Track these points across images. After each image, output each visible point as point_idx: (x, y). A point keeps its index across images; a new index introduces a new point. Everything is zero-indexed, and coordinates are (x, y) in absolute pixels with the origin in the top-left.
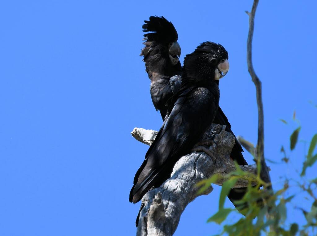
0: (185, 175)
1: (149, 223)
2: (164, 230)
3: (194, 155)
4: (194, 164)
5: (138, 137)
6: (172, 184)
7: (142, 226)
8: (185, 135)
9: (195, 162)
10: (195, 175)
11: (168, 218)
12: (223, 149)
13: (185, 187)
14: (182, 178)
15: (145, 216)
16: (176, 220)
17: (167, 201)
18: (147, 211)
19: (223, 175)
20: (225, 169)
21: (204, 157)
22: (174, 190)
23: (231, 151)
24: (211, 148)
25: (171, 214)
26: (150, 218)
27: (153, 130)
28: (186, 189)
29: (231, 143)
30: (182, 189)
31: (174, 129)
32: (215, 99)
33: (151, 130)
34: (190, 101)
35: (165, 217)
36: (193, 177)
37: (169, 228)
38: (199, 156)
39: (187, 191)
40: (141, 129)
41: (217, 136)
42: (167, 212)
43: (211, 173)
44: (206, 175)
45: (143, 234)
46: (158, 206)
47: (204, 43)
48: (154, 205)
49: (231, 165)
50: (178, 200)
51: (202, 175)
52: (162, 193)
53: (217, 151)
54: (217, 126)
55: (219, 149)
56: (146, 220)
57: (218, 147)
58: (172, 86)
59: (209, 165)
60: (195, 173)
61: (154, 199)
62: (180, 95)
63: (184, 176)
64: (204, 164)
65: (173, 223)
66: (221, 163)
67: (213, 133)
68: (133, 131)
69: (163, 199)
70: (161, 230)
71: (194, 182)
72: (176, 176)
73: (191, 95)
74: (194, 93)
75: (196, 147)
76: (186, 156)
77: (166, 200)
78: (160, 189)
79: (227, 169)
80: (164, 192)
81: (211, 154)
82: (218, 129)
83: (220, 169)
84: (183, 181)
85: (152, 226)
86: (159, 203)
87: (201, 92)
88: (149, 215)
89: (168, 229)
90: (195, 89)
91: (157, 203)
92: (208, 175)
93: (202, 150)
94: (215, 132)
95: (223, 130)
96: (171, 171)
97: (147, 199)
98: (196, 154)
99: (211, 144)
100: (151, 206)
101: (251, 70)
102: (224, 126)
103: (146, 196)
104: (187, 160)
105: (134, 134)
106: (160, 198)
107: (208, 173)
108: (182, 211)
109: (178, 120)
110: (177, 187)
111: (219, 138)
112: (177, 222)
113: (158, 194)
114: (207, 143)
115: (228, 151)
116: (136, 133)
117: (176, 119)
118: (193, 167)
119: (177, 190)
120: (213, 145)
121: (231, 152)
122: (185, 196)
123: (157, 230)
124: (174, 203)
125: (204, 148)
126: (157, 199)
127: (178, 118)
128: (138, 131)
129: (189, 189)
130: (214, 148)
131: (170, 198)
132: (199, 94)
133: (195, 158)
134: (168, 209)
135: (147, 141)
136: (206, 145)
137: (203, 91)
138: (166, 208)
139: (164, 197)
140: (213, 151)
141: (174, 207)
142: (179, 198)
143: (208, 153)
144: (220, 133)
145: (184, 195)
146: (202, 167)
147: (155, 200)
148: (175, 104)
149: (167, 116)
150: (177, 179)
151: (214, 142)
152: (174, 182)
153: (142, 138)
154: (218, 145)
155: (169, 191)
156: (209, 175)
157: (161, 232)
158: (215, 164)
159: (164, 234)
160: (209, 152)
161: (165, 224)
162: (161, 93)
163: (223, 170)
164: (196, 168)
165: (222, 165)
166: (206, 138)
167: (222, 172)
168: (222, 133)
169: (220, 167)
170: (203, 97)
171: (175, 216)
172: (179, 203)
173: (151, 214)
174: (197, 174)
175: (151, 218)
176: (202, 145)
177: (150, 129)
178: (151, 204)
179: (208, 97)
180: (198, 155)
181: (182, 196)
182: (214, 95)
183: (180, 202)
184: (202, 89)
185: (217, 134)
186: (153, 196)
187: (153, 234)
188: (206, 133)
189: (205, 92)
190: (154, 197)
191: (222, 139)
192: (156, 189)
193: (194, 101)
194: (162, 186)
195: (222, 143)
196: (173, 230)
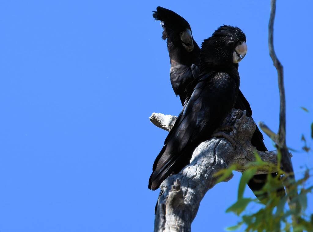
0: (205, 161)
1: (167, 210)
2: (183, 217)
3: (214, 141)
4: (214, 150)
5: (156, 122)
6: (191, 171)
7: (160, 213)
8: (205, 120)
9: (215, 148)
10: (215, 161)
11: (186, 205)
12: (244, 135)
13: (204, 174)
14: (201, 164)
15: (163, 203)
16: (195, 207)
17: (186, 188)
18: (165, 198)
19: (243, 161)
20: (246, 155)
21: (224, 143)
22: (193, 176)
23: (251, 136)
24: (231, 134)
25: (191, 201)
26: (168, 205)
27: (171, 115)
28: (205, 176)
29: (252, 128)
30: (201, 175)
31: (194, 115)
32: (235, 84)
33: (170, 115)
34: (210, 86)
35: (184, 204)
36: (212, 163)
37: (188, 215)
38: (219, 142)
39: (206, 178)
40: (160, 114)
41: (238, 121)
42: (186, 198)
43: (231, 159)
44: (226, 161)
45: (161, 221)
46: (176, 193)
47: (221, 27)
48: (172, 192)
49: (252, 151)
50: (197, 187)
51: (222, 161)
52: (181, 180)
53: (238, 137)
54: (237, 111)
55: (240, 135)
56: (164, 207)
57: (238, 132)
58: (193, 70)
59: (229, 151)
60: (215, 159)
61: (172, 186)
62: (200, 80)
63: (203, 162)
64: (224, 150)
65: (193, 210)
66: (241, 149)
67: (233, 119)
68: (151, 117)
69: (182, 185)
70: (180, 217)
71: (214, 168)
72: (196, 162)
73: (211, 80)
74: (213, 77)
75: (216, 133)
76: (205, 142)
77: (185, 186)
78: (179, 176)
79: (247, 155)
80: (184, 178)
81: (231, 140)
82: (238, 114)
83: (240, 155)
84: (202, 167)
85: (170, 213)
86: (177, 190)
87: (221, 77)
88: (168, 202)
89: (187, 217)
90: (215, 74)
91: (176, 190)
92: (227, 162)
93: (222, 136)
94: (235, 117)
95: (243, 115)
96: (191, 157)
97: (166, 186)
98: (216, 139)
99: (231, 130)
100: (170, 193)
101: (273, 54)
102: (245, 111)
103: (164, 183)
104: (206, 146)
105: (152, 119)
106: (179, 185)
107: (228, 159)
108: (201, 198)
109: (197, 105)
110: (197, 174)
111: (239, 124)
112: (196, 209)
113: (177, 181)
114: (228, 128)
115: (249, 137)
116: (154, 118)
117: (196, 104)
118: (213, 153)
119: (196, 177)
120: (233, 131)
121: (251, 138)
122: (205, 183)
123: (175, 217)
124: (193, 190)
125: (224, 134)
126: (176, 186)
127: (197, 104)
128: (156, 116)
129: (209, 175)
130: (234, 133)
131: (189, 185)
132: (219, 78)
133: (214, 144)
134: (187, 196)
135: (166, 127)
136: (226, 130)
137: (223, 76)
138: (185, 195)
139: (183, 184)
140: (233, 137)
141: (193, 194)
142: (198, 185)
143: (228, 139)
144: (241, 119)
145: (203, 182)
146: (222, 153)
147: (174, 187)
148: (194, 89)
149: (186, 101)
150: (196, 165)
151: (235, 128)
152: (194, 168)
153: (160, 123)
154: (239, 130)
155: (188, 177)
156: (229, 162)
157: (179, 220)
158: (235, 149)
159: (183, 221)
160: (230, 138)
161: (184, 211)
162: (180, 79)
163: (244, 156)
164: (216, 154)
165: (242, 151)
166: (226, 124)
167: (243, 158)
168: (243, 118)
169: (240, 153)
170: (223, 82)
171: (194, 203)
172: (199, 190)
173: (169, 201)
174: (217, 160)
175: (170, 205)
176: (222, 131)
177: (168, 114)
178: (170, 191)
179: (228, 82)
180: (217, 140)
181: (201, 183)
182: (235, 79)
183: (199, 188)
184: (222, 73)
185: (238, 120)
186: (171, 183)
187: (172, 221)
188: (226, 118)
189: (226, 76)
190: (173, 184)
191: (242, 124)
192: (174, 176)
193: (214, 86)
194: (181, 172)
195: (243, 128)
196: (192, 217)
